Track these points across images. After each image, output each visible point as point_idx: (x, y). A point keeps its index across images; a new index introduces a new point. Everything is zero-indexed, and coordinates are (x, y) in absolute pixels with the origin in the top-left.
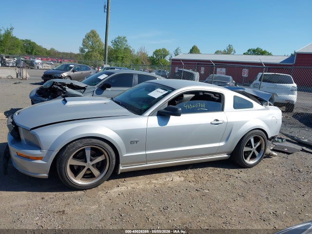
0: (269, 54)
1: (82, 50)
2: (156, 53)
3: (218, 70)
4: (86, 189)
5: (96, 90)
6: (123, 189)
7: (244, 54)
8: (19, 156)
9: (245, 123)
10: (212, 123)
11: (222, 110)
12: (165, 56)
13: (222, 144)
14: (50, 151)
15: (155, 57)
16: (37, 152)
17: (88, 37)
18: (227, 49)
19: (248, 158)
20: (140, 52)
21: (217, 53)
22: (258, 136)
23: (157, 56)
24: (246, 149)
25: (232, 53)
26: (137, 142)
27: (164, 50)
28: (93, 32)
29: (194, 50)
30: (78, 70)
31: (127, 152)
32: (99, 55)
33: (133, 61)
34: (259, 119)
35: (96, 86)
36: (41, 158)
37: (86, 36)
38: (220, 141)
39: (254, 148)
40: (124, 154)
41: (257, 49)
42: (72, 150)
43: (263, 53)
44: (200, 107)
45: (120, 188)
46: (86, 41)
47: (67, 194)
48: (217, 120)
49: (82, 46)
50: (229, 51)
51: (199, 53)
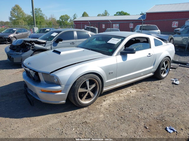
0: (128, 15)
1: (11, 19)
2: (61, 17)
3: (114, 25)
4: (88, 106)
5: (52, 43)
6: (108, 102)
7: (115, 15)
8: (43, 91)
9: (162, 54)
10: (148, 56)
11: (150, 47)
12: (67, 19)
13: (152, 67)
14: (67, 85)
15: (61, 20)
16: (58, 88)
17: (14, 10)
18: (105, 13)
19: (162, 74)
20: (51, 18)
21: (99, 15)
22: (167, 60)
23: (62, 19)
24: (162, 69)
25: (108, 15)
26: (112, 73)
27: (66, 16)
28: (17, 6)
29: (84, 15)
30: (20, 32)
31: (108, 79)
32: (24, 22)
33: (47, 24)
34: (166, 51)
35: (52, 41)
36: (61, 91)
37: (12, 9)
38: (151, 66)
39: (165, 67)
40: (106, 81)
41: (122, 12)
42: (80, 82)
43: (125, 14)
44: (140, 47)
45: (106, 101)
46: (13, 12)
47: (78, 111)
48: (150, 54)
49: (11, 16)
50: (106, 14)
51: (88, 16)
